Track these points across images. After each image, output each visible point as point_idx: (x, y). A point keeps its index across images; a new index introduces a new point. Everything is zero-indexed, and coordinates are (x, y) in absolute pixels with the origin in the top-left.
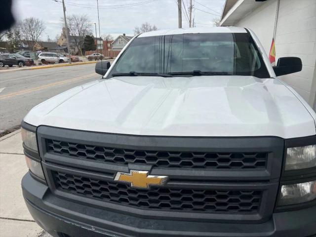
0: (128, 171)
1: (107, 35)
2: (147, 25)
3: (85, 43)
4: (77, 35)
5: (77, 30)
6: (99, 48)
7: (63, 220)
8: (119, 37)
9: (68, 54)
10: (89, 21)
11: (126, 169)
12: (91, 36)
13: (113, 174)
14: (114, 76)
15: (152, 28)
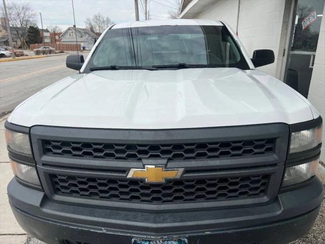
0: (142, 167)
1: (54, 26)
2: (99, 17)
3: (28, 35)
4: (19, 26)
5: (18, 21)
6: (47, 40)
7: (67, 226)
8: (69, 29)
9: (10, 48)
10: (32, 11)
11: (140, 164)
12: (35, 27)
13: (125, 171)
14: (92, 70)
15: (105, 19)
